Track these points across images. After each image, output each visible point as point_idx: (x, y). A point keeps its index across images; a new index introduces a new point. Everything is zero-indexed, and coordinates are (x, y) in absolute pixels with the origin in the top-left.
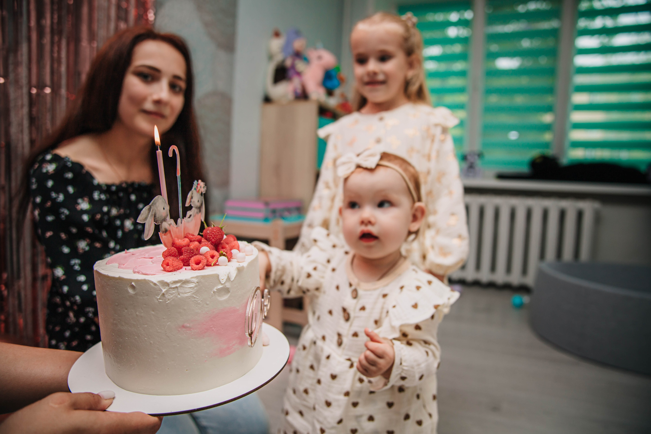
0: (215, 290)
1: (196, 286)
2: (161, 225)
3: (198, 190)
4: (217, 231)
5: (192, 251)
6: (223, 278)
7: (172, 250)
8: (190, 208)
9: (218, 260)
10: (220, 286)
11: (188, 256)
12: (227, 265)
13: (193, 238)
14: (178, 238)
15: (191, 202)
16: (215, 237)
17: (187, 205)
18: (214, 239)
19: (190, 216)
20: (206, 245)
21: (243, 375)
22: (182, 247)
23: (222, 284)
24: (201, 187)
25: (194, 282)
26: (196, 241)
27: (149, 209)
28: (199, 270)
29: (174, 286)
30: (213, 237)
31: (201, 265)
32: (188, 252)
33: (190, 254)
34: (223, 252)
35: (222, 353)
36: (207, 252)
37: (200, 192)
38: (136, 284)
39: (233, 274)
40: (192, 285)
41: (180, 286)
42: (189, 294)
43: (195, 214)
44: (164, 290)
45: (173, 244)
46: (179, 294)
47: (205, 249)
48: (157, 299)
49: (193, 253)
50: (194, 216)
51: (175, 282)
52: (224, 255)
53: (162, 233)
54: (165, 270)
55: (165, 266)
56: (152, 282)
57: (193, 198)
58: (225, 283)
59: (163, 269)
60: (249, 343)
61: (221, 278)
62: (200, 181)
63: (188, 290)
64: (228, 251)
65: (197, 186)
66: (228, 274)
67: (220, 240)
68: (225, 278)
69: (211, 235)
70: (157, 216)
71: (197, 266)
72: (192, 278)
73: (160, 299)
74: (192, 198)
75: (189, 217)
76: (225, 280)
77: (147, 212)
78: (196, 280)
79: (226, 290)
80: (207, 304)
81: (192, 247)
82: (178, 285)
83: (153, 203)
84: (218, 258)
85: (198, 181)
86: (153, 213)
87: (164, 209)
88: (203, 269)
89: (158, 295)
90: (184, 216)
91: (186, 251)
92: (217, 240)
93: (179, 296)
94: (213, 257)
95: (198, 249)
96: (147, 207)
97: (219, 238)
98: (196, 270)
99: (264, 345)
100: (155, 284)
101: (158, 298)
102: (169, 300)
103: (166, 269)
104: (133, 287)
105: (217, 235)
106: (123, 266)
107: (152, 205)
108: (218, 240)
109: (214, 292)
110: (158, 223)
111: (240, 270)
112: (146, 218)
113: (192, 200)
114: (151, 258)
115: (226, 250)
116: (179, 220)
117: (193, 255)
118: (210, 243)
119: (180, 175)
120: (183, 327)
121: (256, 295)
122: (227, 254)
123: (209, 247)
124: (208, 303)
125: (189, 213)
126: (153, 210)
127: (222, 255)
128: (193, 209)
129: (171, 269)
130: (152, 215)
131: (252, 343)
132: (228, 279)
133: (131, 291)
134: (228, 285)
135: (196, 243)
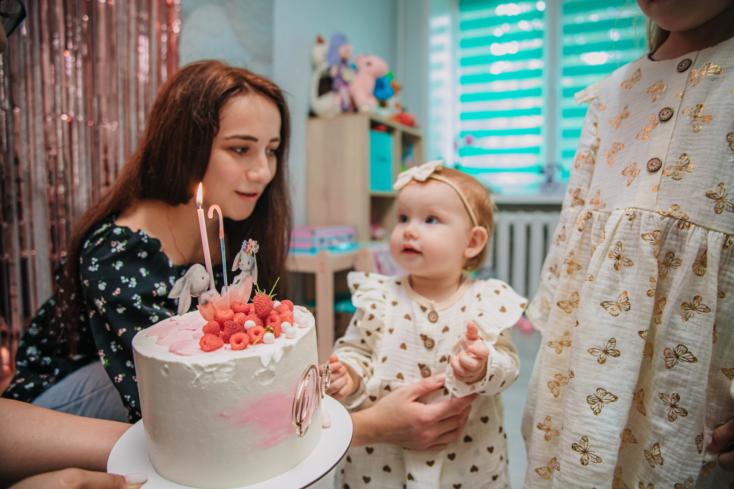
0: (257, 375)
1: (234, 371)
2: (200, 297)
3: (247, 250)
4: (265, 301)
5: (234, 327)
6: (266, 361)
7: (212, 325)
8: (239, 272)
9: (263, 337)
10: (262, 370)
11: (230, 332)
12: (273, 343)
13: (239, 308)
14: (222, 309)
15: (238, 265)
16: (262, 309)
17: (234, 269)
18: (261, 312)
19: (238, 281)
20: (252, 319)
21: (292, 468)
22: (225, 321)
23: (265, 368)
24: (252, 247)
25: (231, 366)
26: (243, 312)
27: (184, 282)
28: (240, 350)
29: (209, 370)
30: (259, 309)
31: (242, 344)
32: (230, 328)
33: (232, 330)
34: (270, 327)
35: (267, 444)
36: (251, 328)
37: (251, 253)
38: (169, 367)
39: (279, 355)
40: (229, 370)
41: (216, 371)
42: (226, 380)
43: (244, 278)
44: (198, 375)
45: (215, 318)
46: (215, 379)
47: (250, 324)
48: (192, 385)
49: (235, 329)
50: (244, 280)
51: (211, 366)
52: (272, 331)
53: (201, 305)
54: (202, 349)
55: (203, 344)
56: (185, 366)
57: (242, 260)
58: (268, 366)
59: (200, 347)
60: (298, 433)
61: (263, 360)
62: (250, 240)
63: (225, 375)
64: (277, 325)
65: (247, 246)
66: (272, 356)
67: (268, 312)
68: (269, 360)
69: (258, 307)
70: (194, 287)
71: (238, 346)
72: (230, 361)
73: (194, 384)
74: (240, 260)
75: (237, 283)
76: (268, 363)
77: (181, 285)
78: (234, 364)
79: (270, 374)
80: (248, 390)
81: (236, 320)
82: (214, 369)
83: (188, 274)
84: (264, 334)
85: (248, 241)
86: (189, 285)
87: (203, 278)
88: (245, 348)
89: (192, 380)
90: (230, 282)
91: (228, 326)
92: (264, 313)
93: (215, 382)
94: (257, 333)
95: (242, 324)
96: (181, 280)
97: (267, 309)
98: (236, 350)
99: (323, 427)
100: (189, 368)
101: (193, 382)
102: (204, 385)
103: (204, 349)
104: (166, 370)
105: (265, 307)
106: (163, 340)
107: (187, 276)
108: (266, 312)
109: (256, 377)
110: (196, 295)
111: (287, 350)
112: (180, 292)
113: (241, 263)
114: (194, 330)
115: (274, 324)
116: (224, 289)
117: (235, 330)
118: (257, 315)
119: (223, 237)
120: (221, 415)
121: (309, 376)
122: (275, 329)
123: (254, 320)
124: (249, 388)
125: (236, 279)
126: (188, 282)
127: (268, 330)
128: (242, 273)
129: (209, 349)
130: (187, 288)
131: (301, 433)
132: (273, 361)
133: (164, 373)
134: (272, 368)
135: (242, 315)
